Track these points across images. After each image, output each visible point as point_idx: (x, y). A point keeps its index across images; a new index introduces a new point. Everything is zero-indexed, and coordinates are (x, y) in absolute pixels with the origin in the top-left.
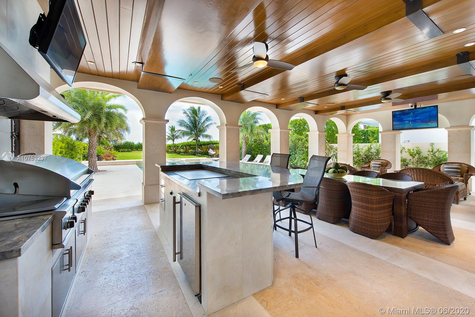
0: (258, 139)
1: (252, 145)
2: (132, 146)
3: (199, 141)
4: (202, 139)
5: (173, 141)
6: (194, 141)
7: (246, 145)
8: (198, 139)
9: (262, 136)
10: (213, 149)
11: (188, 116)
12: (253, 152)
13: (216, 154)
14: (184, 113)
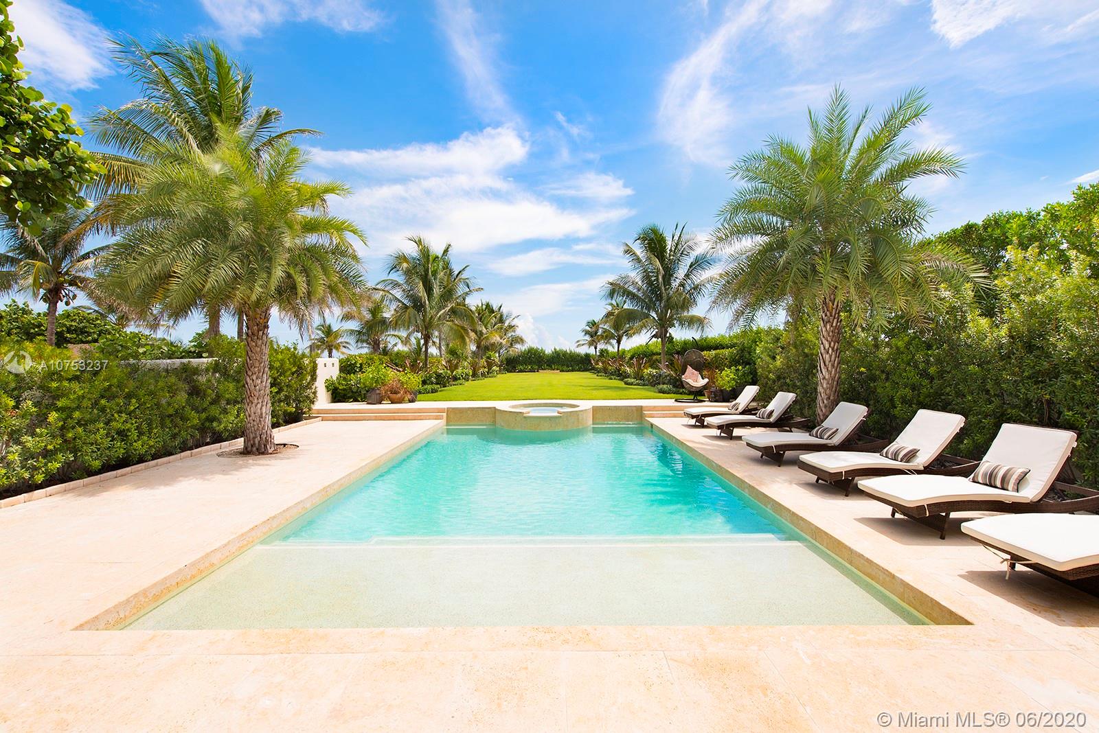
0: (916, 309)
1: (877, 346)
2: (540, 357)
3: (671, 338)
4: (680, 334)
5: (619, 342)
6: (654, 339)
7: (838, 352)
8: (668, 335)
9: (946, 294)
10: (700, 367)
11: (638, 260)
12: (883, 389)
13: (713, 389)
14: (626, 252)
